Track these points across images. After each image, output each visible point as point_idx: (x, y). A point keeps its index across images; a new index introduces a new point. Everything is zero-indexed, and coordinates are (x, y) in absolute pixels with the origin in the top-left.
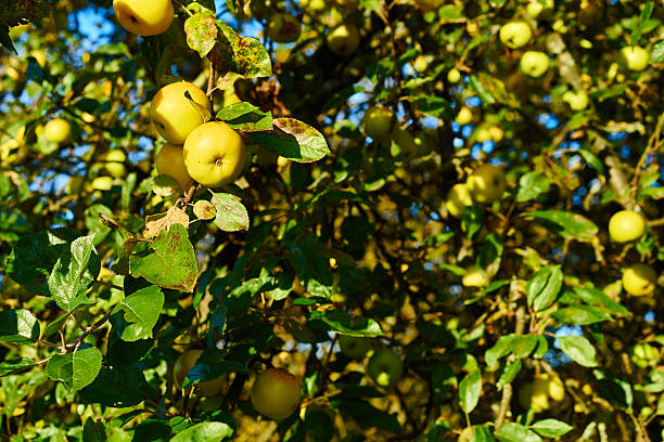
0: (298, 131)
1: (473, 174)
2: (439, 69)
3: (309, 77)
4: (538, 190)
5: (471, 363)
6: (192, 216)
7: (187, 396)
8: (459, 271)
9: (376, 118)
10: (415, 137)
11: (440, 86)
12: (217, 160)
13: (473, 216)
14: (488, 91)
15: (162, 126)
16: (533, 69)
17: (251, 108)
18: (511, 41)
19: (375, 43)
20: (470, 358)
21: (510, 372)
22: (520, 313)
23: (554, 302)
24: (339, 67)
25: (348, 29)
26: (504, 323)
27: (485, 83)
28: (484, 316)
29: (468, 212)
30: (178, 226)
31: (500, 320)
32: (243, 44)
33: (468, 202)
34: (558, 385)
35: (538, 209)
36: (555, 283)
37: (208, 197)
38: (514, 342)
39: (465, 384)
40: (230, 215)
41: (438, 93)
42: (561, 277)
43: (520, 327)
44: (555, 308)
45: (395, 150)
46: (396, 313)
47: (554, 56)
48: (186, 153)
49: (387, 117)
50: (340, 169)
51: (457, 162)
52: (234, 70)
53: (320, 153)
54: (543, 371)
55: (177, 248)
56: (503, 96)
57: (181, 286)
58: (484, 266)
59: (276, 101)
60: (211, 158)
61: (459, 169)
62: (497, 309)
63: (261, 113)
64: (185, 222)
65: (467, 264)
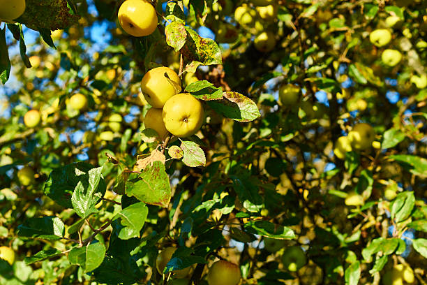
0: (239, 101)
1: (353, 130)
2: (329, 61)
3: (242, 66)
4: (396, 141)
5: (352, 257)
6: (168, 156)
7: (166, 279)
8: (343, 195)
9: (287, 93)
10: (313, 105)
11: (329, 72)
12: (185, 119)
13: (353, 159)
14: (362, 75)
15: (149, 96)
16: (391, 61)
17: (208, 84)
18: (377, 42)
19: (285, 44)
20: (351, 253)
21: (379, 264)
22: (385, 224)
23: (409, 216)
24: (260, 61)
25: (268, 35)
26: (372, 230)
27: (360, 70)
28: (359, 226)
29: (348, 156)
30: (158, 163)
31: (370, 228)
32: (203, 43)
33: (349, 149)
34: (410, 272)
35: (395, 154)
36: (410, 203)
37: (179, 144)
38: (382, 243)
39: (349, 271)
40: (193, 156)
41: (328, 76)
42: (414, 199)
43: (384, 233)
44: (410, 220)
45: (301, 114)
46: (301, 223)
47: (405, 53)
48: (165, 114)
49: (295, 93)
50: (263, 127)
51: (341, 122)
52: (197, 59)
53: (253, 116)
54: (399, 263)
55: (157, 177)
56: (372, 78)
57: (160, 203)
58: (360, 192)
59: (222, 81)
60: (181, 117)
61: (343, 127)
62: (368, 221)
63: (215, 88)
64: (163, 159)
65: (348, 190)
